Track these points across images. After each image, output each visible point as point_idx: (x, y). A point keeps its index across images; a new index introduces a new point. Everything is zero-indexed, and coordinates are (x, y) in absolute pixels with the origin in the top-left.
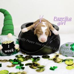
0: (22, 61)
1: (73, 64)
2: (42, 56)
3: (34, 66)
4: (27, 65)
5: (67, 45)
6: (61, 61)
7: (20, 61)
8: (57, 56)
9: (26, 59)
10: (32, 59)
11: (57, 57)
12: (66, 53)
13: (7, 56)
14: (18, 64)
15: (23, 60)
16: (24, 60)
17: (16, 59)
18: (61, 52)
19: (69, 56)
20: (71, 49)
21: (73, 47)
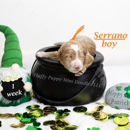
0: (37, 117)
1: (127, 124)
2: (74, 107)
3: (60, 126)
4: (46, 123)
5: (118, 88)
6: (108, 117)
7: (35, 116)
8: (101, 108)
9: (45, 112)
10: (55, 113)
11: (99, 110)
12: (117, 102)
13: (12, 107)
14: (31, 122)
15: (39, 115)
16: (41, 116)
17: (28, 112)
18: (107, 100)
19: (122, 109)
20: (125, 95)
21: (128, 92)
